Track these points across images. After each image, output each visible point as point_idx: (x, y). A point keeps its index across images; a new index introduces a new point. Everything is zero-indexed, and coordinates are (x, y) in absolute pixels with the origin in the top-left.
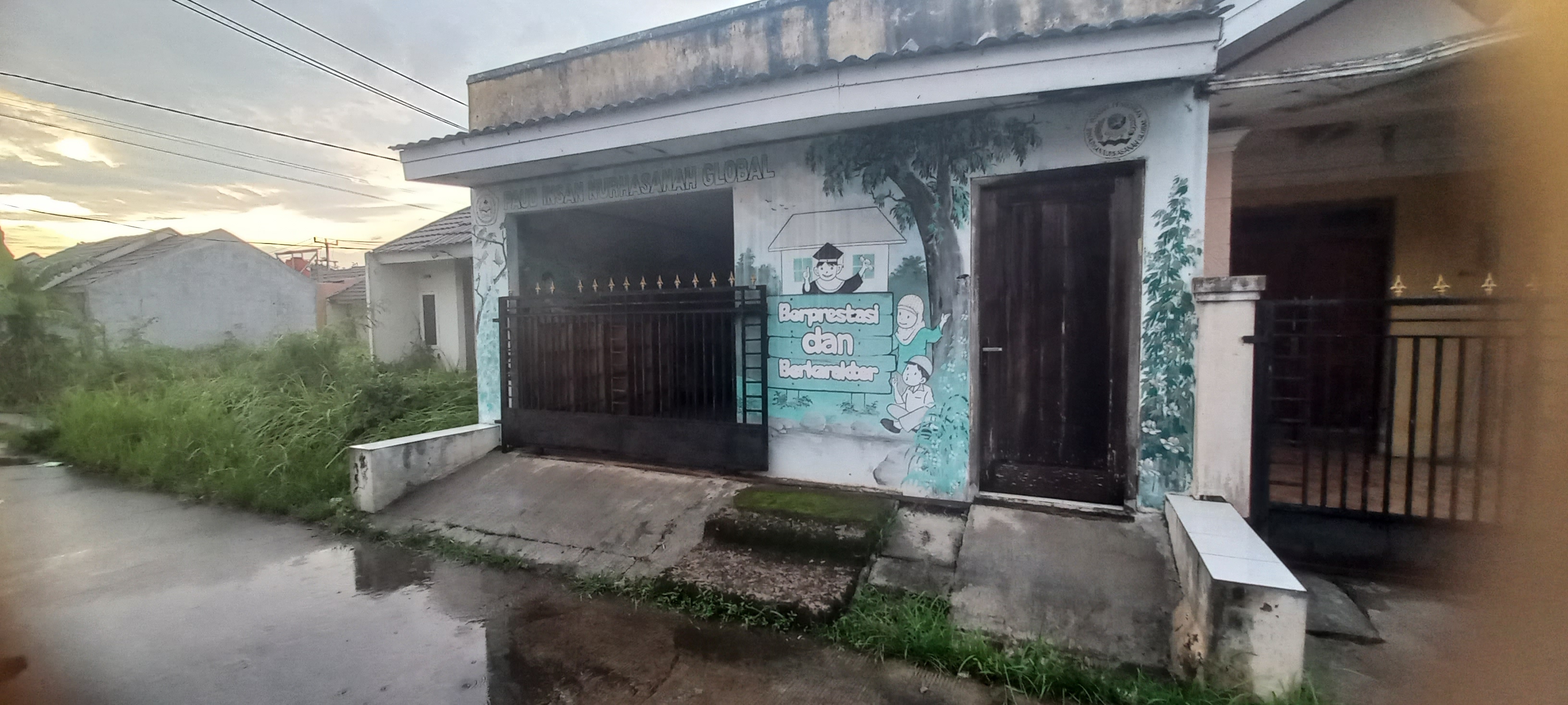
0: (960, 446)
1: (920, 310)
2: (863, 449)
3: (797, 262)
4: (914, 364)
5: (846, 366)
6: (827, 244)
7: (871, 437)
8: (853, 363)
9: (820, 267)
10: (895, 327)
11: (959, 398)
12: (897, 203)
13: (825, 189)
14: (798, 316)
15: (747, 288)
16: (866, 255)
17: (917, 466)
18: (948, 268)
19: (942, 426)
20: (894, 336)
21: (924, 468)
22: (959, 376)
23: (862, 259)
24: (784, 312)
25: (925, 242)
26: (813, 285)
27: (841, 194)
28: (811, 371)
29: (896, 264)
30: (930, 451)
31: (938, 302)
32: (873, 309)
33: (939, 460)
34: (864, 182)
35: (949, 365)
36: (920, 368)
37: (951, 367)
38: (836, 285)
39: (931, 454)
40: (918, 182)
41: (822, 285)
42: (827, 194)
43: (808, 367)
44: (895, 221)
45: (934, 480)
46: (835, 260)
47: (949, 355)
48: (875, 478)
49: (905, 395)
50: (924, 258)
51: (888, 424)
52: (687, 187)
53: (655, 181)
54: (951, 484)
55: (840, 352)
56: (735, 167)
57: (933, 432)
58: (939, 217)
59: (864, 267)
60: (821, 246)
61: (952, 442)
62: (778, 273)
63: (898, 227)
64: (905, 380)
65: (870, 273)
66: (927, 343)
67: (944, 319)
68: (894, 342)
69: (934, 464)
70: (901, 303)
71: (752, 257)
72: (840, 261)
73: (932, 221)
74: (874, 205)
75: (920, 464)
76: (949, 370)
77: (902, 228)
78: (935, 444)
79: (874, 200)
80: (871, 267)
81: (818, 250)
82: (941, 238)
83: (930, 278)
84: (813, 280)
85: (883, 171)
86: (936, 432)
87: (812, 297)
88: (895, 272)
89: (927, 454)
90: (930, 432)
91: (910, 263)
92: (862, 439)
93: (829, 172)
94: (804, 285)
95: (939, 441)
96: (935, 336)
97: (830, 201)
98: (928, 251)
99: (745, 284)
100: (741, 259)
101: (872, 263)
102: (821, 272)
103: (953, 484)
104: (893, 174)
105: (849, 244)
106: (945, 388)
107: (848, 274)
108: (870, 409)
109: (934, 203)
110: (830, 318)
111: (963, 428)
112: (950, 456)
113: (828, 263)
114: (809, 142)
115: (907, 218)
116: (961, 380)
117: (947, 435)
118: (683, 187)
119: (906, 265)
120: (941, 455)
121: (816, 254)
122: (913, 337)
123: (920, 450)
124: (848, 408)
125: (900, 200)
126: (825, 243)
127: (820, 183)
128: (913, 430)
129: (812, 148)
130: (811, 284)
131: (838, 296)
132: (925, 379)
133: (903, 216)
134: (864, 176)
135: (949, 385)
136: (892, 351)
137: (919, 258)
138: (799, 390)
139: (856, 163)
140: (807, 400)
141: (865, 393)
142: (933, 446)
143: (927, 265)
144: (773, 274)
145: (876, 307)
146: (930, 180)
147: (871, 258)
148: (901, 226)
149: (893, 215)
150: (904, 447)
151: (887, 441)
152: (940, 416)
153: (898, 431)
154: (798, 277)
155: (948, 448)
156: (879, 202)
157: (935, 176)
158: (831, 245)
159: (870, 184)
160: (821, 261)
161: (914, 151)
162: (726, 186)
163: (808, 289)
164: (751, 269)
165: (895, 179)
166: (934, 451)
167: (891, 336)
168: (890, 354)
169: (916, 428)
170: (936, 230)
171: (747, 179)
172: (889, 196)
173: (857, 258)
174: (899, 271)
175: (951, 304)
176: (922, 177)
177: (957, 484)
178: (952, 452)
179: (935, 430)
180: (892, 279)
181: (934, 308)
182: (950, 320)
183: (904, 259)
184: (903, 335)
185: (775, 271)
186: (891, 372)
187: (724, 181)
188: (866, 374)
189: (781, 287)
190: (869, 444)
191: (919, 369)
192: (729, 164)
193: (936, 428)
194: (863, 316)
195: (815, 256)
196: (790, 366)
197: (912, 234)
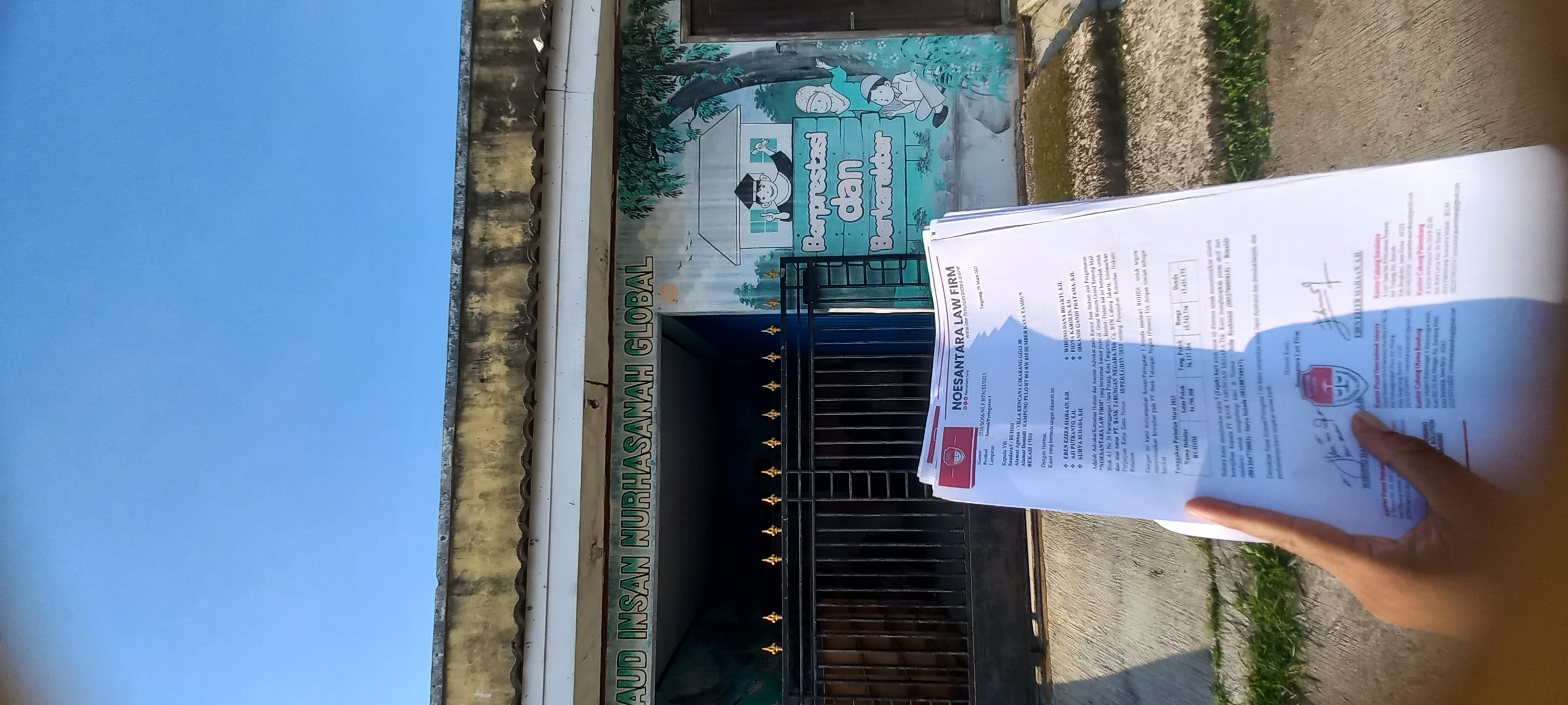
0: (956, 44)
1: (813, 89)
2: (970, 146)
3: (755, 229)
4: (870, 94)
5: (876, 168)
6: (736, 192)
7: (955, 137)
8: (871, 160)
9: (762, 201)
10: (829, 115)
11: (903, 47)
12: (697, 116)
13: (674, 195)
14: (818, 227)
15: (783, 280)
16: (751, 149)
17: (983, 88)
18: (769, 62)
19: (936, 62)
20: (840, 116)
21: (984, 79)
22: (880, 48)
23: (755, 152)
24: (814, 245)
25: (741, 85)
26: (782, 208)
27: (681, 177)
28: (882, 210)
29: (761, 115)
30: (964, 74)
31: (804, 71)
32: (811, 138)
33: (974, 64)
34: (671, 151)
35: (869, 58)
36: (874, 87)
37: (872, 56)
38: (783, 182)
39: (968, 73)
40: (678, 93)
41: (783, 197)
42: (681, 193)
43: (878, 214)
44: (717, 117)
45: (997, 68)
46: (755, 183)
47: (859, 59)
48: (1002, 131)
49: (904, 102)
50: (758, 87)
51: (938, 119)
52: (650, 378)
53: (634, 429)
54: (998, 50)
55: (860, 175)
56: (633, 307)
57: (943, 71)
58: (716, 73)
59: (764, 149)
60: (738, 199)
61: (952, 52)
62: (766, 252)
63: (723, 114)
64: (887, 103)
65: (771, 143)
66: (847, 82)
67: (821, 65)
68: (847, 116)
69: (978, 69)
70: (804, 109)
71: (745, 286)
72: (756, 178)
73: (720, 79)
74: (698, 140)
75: (981, 84)
76: (875, 59)
77: (725, 109)
78: (956, 70)
79: (693, 140)
80: (765, 142)
81: (741, 202)
82: (738, 70)
83: (777, 81)
84: (776, 208)
85: (663, 130)
86: (943, 68)
87: (796, 210)
88: (771, 116)
89: (968, 77)
90: (944, 74)
91: (762, 101)
92: (958, 149)
93: (655, 189)
94: (781, 220)
95: (952, 65)
96: (839, 74)
97: (688, 191)
98: (751, 83)
99: (779, 280)
100: (747, 301)
101: (761, 141)
102: (768, 199)
103: (998, 49)
104: (666, 120)
105: (738, 167)
106: (895, 61)
107: (771, 168)
108: (924, 139)
109: (701, 77)
110: (821, 188)
111: (936, 42)
112: (968, 53)
113: (758, 191)
114: (619, 213)
115: (714, 104)
116: (885, 46)
117: (945, 58)
118: (650, 385)
119: (763, 105)
120: (968, 62)
121: (746, 205)
122: (840, 96)
123: (964, 84)
124: (923, 164)
125: (695, 114)
126: (735, 195)
127: (668, 201)
128: (942, 92)
129: (625, 210)
130: (780, 212)
131: (796, 179)
132: (886, 82)
133: (712, 110)
134: (665, 151)
135: (891, 58)
136: (856, 117)
137: (757, 92)
138: (907, 225)
139: (651, 159)
140: (918, 214)
141: (905, 146)
142: (959, 71)
143: (764, 83)
144: (768, 259)
145: (808, 136)
146: (677, 83)
147: (754, 142)
148: (722, 111)
149: (710, 120)
150: (963, 101)
151: (958, 119)
152: (925, 66)
153: (945, 108)
154: (772, 227)
155: (959, 56)
156: (694, 134)
157: (674, 77)
158: (737, 188)
159: (674, 145)
160: (754, 199)
161: (647, 99)
162: (655, 321)
163: (786, 215)
164: (760, 287)
165: (673, 118)
166: (964, 69)
167: (840, 119)
168: (861, 120)
169: (941, 89)
170: (729, 75)
171: (651, 292)
172: (689, 124)
173: (754, 158)
174: (771, 112)
175: (806, 58)
176: (674, 90)
177: (997, 45)
178: (963, 51)
179: (941, 70)
180: (778, 119)
181: (810, 74)
182: (822, 59)
183: (757, 107)
184: (840, 105)
185: (764, 256)
187: (649, 325)
188: (883, 145)
189: (785, 249)
190: (964, 140)
191: (876, 88)
192: (628, 317)
193: (938, 69)
194: (818, 151)
195: (749, 206)
196: (878, 236)
197: (728, 98)
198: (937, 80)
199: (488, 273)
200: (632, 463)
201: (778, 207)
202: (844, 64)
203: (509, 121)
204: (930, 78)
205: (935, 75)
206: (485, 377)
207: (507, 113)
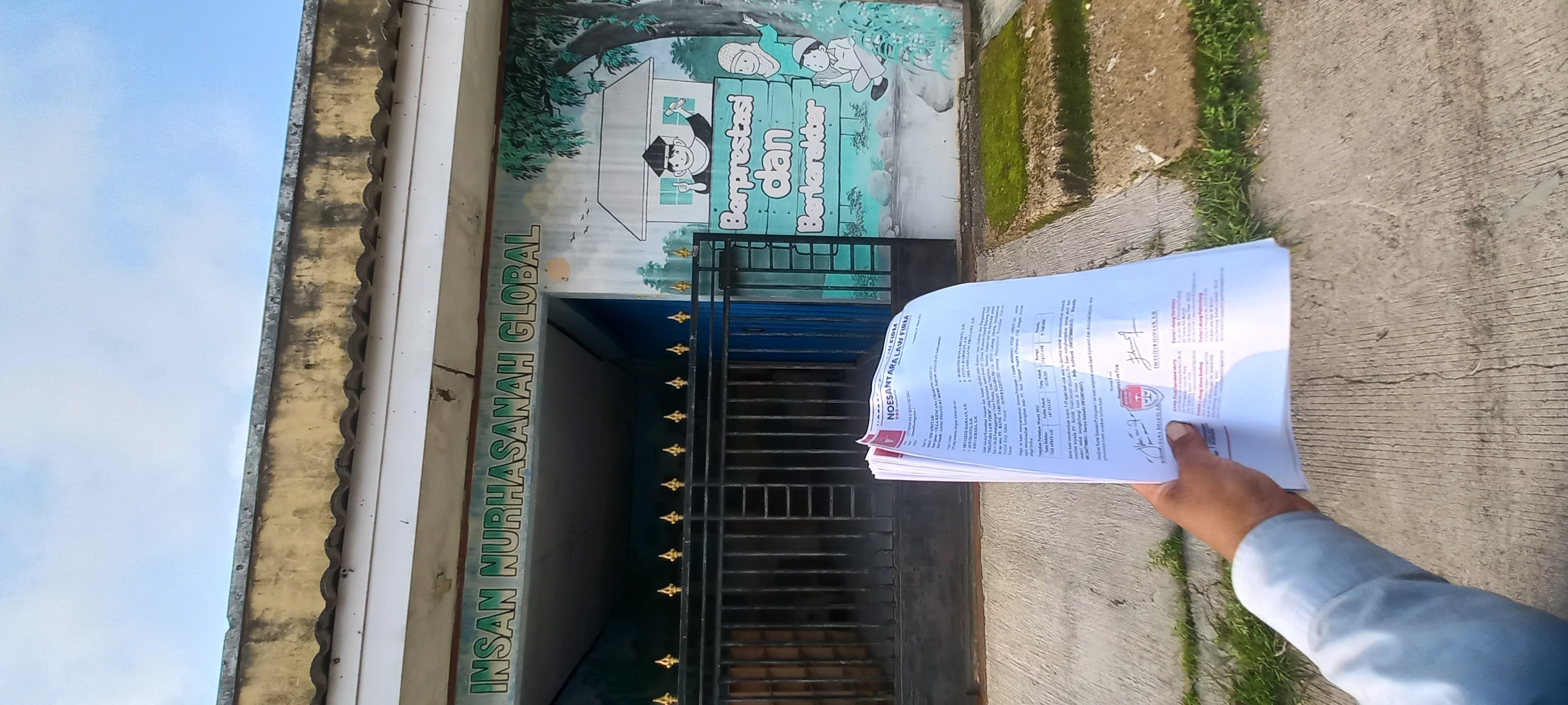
0: (898, 13)
1: (739, 47)
2: (910, 124)
3: (665, 200)
4: (803, 58)
5: (807, 140)
6: (644, 156)
7: (895, 113)
8: (802, 131)
9: (674, 168)
10: (757, 78)
11: (841, 10)
12: (602, 65)
13: (570, 155)
14: (739, 201)
15: (695, 260)
16: (664, 109)
17: (925, 62)
18: (690, 13)
19: (876, 30)
20: (768, 80)
21: (927, 53)
22: (816, 9)
23: (668, 113)
24: (733, 221)
25: (655, 36)
26: (697, 178)
27: (580, 134)
28: (813, 187)
29: (679, 71)
30: (905, 46)
31: (728, 27)
32: (734, 102)
33: (917, 35)
34: (569, 104)
35: (803, 19)
36: (808, 50)
37: (806, 17)
38: (700, 147)
39: (910, 45)
40: (581, 39)
41: (699, 167)
42: (578, 153)
43: (808, 191)
44: (625, 69)
45: (941, 43)
46: (667, 148)
47: (792, 18)
48: (946, 110)
49: (840, 70)
50: (675, 39)
51: (878, 91)
52: (529, 370)
53: (506, 431)
54: (942, 24)
55: (789, 147)
56: (513, 283)
57: (884, 41)
58: (627, 19)
59: (679, 110)
60: (646, 164)
61: (893, 21)
62: (677, 227)
63: (632, 67)
64: (821, 69)
65: (688, 103)
66: (778, 42)
67: (749, 21)
68: (775, 80)
69: (921, 42)
70: (727, 69)
71: (651, 266)
72: (668, 141)
73: (631, 27)
74: (601, 93)
75: (924, 57)
76: (809, 20)
77: (635, 61)
78: (898, 40)
79: (595, 93)
80: (681, 102)
81: (650, 168)
82: (652, 18)
83: (698, 35)
84: (691, 178)
85: (560, 79)
86: (883, 37)
87: (713, 181)
88: (689, 73)
89: (911, 49)
90: (884, 44)
91: (679, 55)
92: (897, 125)
93: (546, 146)
94: (696, 191)
95: (893, 35)
96: (769, 33)
97: (587, 151)
98: (667, 35)
99: (690, 260)
100: (652, 283)
101: (676, 100)
102: (682, 167)
103: (943, 22)
104: (564, 68)
105: (648, 127)
106: (831, 25)
107: (688, 131)
108: (861, 113)
109: (608, 22)
110: (744, 158)
111: (876, 8)
112: (910, 24)
113: (670, 157)
114: (501, 173)
115: (623, 54)
116: (821, 7)
117: (886, 26)
118: (528, 378)
119: (681, 60)
120: (910, 33)
121: (656, 172)
122: (770, 58)
123: (906, 56)
124: (860, 139)
125: (600, 63)
126: (644, 160)
127: (561, 162)
128: (882, 63)
129: (509, 169)
130: (696, 182)
131: (715, 146)
132: (821, 47)
133: (620, 60)
134: (561, 104)
135: (827, 21)
136: (786, 82)
137: (674, 45)
138: (839, 205)
139: (543, 111)
140: (852, 194)
141: (840, 118)
142: (900, 42)
143: (683, 35)
144: (678, 235)
145: (731, 99)
146: (580, 26)
147: (668, 101)
148: (631, 62)
149: (617, 72)
150: (904, 75)
151: (898, 93)
152: (864, 33)
153: (885, 80)
154: (686, 200)
155: (901, 25)
156: (597, 87)
157: (576, 19)
158: (646, 151)
159: (573, 97)
160: (666, 166)
161: (541, 41)
162: (539, 302)
163: (702, 187)
164: (668, 268)
165: (573, 65)
166: (906, 40)
167: (768, 83)
168: (791, 86)
169: (881, 60)
170: (642, 22)
171: (536, 268)
172: (592, 74)
173: (668, 118)
174: (689, 69)
175: (733, 12)
176: (575, 34)
177: (942, 17)
178: (905, 21)
179: (881, 39)
180: (697, 77)
181: (735, 31)
182: (749, 14)
183: (673, 62)
184: (768, 69)
185: (675, 232)
186: (813, 85)
187: (532, 307)
188: (816, 115)
189: (699, 224)
190: (904, 116)
191: (809, 52)
192: (506, 296)
193: (878, 37)
194: (743, 116)
195: (659, 174)
196: (807, 216)
197: (642, 49)
198: (877, 50)
199: (325, 233)
200: (501, 472)
201: (694, 177)
202: (774, 23)
203: (366, 52)
204: (869, 46)
205: (874, 44)
206: (312, 362)
207: (364, 43)
